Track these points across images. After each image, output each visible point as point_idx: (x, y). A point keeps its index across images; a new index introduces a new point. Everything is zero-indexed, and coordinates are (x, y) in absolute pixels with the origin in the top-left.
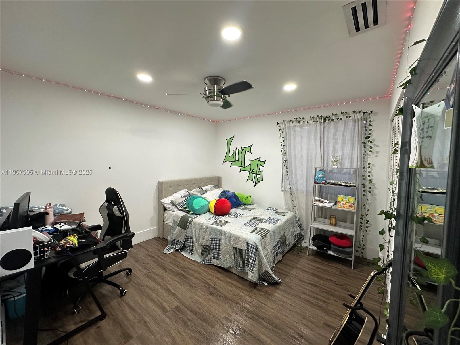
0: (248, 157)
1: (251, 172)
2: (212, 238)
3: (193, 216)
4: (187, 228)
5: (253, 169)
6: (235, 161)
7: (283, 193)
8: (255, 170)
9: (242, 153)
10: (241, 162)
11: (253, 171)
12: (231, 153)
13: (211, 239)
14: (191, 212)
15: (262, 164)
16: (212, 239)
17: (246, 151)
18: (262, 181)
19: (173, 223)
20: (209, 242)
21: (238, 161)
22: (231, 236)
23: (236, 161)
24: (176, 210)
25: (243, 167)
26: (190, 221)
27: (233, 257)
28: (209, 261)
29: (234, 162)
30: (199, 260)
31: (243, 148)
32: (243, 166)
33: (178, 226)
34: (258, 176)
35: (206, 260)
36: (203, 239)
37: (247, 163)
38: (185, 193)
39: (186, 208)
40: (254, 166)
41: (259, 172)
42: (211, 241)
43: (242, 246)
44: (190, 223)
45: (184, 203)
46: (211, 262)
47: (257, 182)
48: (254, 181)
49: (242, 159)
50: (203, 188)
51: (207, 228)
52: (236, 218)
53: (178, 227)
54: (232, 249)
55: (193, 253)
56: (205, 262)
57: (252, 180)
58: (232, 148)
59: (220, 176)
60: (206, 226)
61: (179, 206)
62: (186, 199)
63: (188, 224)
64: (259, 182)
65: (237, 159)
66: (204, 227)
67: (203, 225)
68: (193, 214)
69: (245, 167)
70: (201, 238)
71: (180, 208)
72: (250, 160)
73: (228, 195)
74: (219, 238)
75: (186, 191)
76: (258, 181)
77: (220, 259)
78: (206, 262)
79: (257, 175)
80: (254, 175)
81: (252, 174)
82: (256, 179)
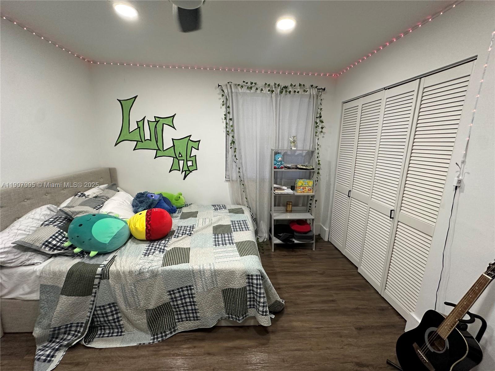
0: (169, 135)
1: (176, 158)
2: (172, 289)
3: (104, 261)
4: (94, 290)
5: (180, 153)
6: (143, 140)
7: (227, 184)
8: (184, 154)
9: (156, 127)
10: (157, 142)
11: (179, 157)
12: (133, 126)
13: (169, 291)
14: (93, 253)
15: (195, 145)
16: (171, 292)
17: (163, 124)
18: (197, 170)
19: (42, 293)
20: (166, 298)
21: (150, 140)
22: (215, 274)
23: (145, 140)
24: (37, 259)
25: (159, 150)
26: (101, 275)
27: (223, 305)
28: (170, 329)
29: (142, 142)
30: (147, 339)
31: (157, 119)
32: (161, 149)
33: (62, 294)
34: (190, 163)
35: (165, 332)
36: (147, 299)
37: (168, 144)
38: (48, 212)
39: (73, 247)
40: (181, 148)
41: (190, 157)
42: (171, 294)
43: (239, 284)
44: (101, 278)
45: (60, 237)
46: (175, 331)
47: (187, 172)
48: (182, 172)
49: (157, 136)
50: (86, 193)
51: (154, 275)
52: (190, 236)
53: (64, 297)
54: (221, 295)
55: (122, 332)
56: (162, 337)
57: (180, 170)
58: (135, 116)
59: (114, 167)
60: (152, 272)
61: (47, 249)
62: (59, 227)
63: (96, 281)
64: (191, 172)
65: (147, 137)
66: (148, 275)
67: (143, 272)
68: (98, 255)
69: (164, 151)
70: (141, 297)
71: (51, 252)
72: (173, 139)
73: (154, 200)
74: (188, 285)
75: (49, 208)
76: (189, 170)
77: (197, 318)
78: (166, 335)
79: (188, 162)
80: (181, 163)
81: (179, 160)
82: (186, 168)
